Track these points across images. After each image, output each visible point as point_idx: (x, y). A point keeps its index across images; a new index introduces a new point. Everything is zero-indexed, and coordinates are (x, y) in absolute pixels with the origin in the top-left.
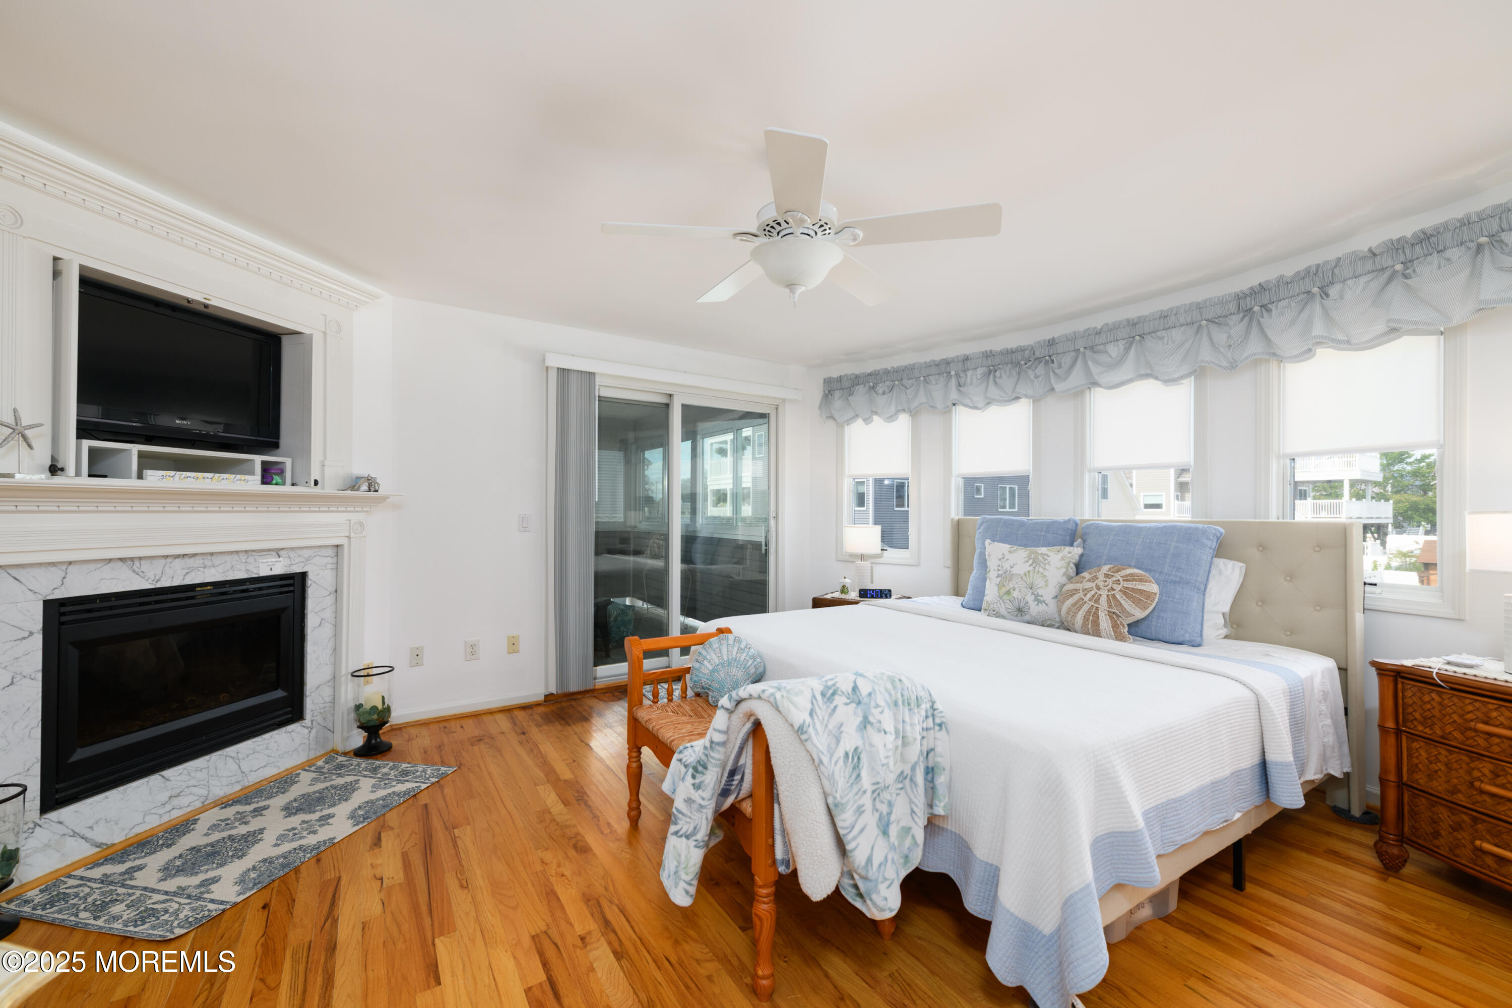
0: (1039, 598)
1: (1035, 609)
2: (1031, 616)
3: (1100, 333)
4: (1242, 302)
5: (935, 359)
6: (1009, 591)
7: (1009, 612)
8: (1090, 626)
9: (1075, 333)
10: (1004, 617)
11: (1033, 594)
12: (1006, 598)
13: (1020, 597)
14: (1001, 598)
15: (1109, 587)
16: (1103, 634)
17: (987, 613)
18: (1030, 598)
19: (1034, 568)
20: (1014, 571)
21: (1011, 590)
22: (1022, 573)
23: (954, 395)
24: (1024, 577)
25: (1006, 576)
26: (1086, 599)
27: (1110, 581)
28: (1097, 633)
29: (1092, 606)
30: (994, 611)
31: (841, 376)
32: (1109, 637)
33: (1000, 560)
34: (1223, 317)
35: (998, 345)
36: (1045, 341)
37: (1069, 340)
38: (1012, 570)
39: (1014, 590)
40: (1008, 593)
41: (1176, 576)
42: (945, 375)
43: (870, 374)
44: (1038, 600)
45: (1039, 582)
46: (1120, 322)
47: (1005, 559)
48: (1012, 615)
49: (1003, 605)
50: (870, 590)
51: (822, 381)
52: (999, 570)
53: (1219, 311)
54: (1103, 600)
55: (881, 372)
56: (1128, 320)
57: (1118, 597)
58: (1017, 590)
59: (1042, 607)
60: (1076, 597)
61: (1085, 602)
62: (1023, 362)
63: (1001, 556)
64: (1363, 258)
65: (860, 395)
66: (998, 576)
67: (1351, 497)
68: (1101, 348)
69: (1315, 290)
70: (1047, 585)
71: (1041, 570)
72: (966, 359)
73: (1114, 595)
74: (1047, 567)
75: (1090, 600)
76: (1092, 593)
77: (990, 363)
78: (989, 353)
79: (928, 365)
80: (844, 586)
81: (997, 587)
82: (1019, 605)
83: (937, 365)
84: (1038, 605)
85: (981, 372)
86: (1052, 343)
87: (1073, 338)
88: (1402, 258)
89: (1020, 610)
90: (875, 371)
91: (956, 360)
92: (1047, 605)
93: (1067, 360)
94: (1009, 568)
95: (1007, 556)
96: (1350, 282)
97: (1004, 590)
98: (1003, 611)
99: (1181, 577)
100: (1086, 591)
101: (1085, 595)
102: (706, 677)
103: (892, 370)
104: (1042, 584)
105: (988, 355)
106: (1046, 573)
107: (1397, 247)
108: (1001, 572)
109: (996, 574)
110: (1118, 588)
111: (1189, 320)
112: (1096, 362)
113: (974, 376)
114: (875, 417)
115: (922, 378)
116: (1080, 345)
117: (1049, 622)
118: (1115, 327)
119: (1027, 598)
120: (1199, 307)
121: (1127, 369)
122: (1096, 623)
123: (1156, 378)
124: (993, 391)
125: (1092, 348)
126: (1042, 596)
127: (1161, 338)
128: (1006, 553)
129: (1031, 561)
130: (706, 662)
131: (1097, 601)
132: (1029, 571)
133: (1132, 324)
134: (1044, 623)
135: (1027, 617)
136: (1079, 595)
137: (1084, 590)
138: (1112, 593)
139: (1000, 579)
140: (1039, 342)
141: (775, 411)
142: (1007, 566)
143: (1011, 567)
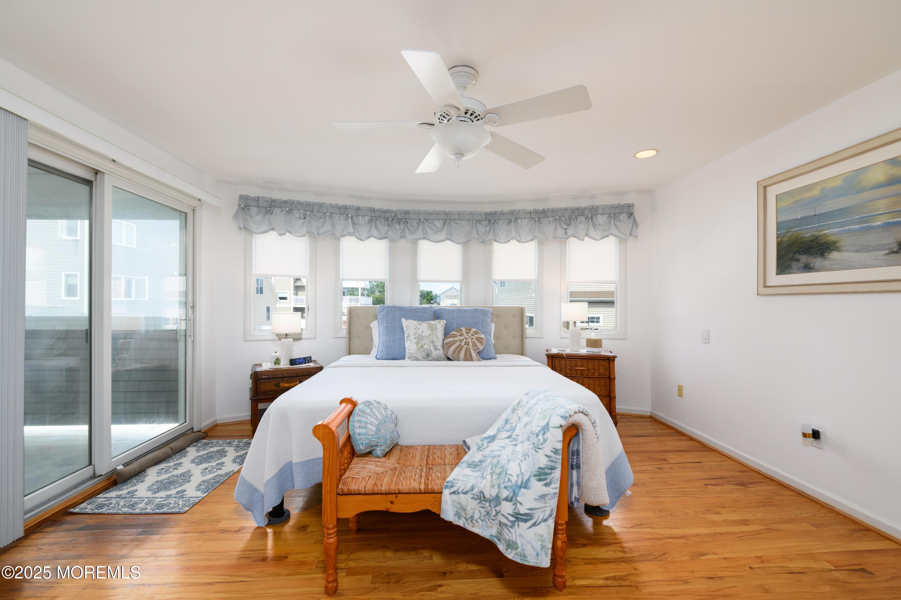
0: (436, 347)
1: (435, 353)
2: (433, 357)
3: (431, 214)
4: (487, 216)
5: (339, 204)
6: (422, 345)
7: (423, 357)
8: (468, 357)
9: (419, 210)
10: (420, 360)
11: (433, 345)
12: (421, 349)
13: (428, 348)
14: (418, 350)
15: (471, 338)
16: (474, 360)
17: (411, 359)
18: (432, 348)
19: (432, 332)
20: (424, 334)
21: (423, 345)
22: (427, 335)
23: (351, 229)
24: (429, 337)
25: (419, 338)
26: (463, 344)
27: (470, 335)
28: (471, 359)
29: (467, 347)
30: (415, 358)
31: (258, 197)
32: (476, 360)
33: (415, 329)
34: (480, 221)
35: (377, 205)
36: (403, 210)
37: (415, 213)
38: (422, 334)
39: (425, 345)
40: (422, 346)
41: (483, 330)
42: (345, 215)
43: (285, 202)
44: (436, 349)
45: (435, 339)
46: (441, 211)
47: (418, 328)
48: (424, 359)
49: (420, 354)
50: (298, 359)
51: (238, 196)
52: (415, 335)
53: (480, 218)
54: (470, 344)
55: (295, 202)
56: (444, 211)
57: (475, 341)
58: (426, 344)
59: (438, 352)
60: (456, 345)
61: (463, 346)
62: (390, 219)
63: (415, 327)
64: (527, 213)
65: (278, 216)
66: (416, 338)
67: (361, 296)
68: (431, 221)
69: (513, 219)
70: (438, 340)
71: (435, 333)
72: (358, 209)
73: (474, 341)
74: (437, 331)
75: (465, 344)
76: (464, 341)
77: (373, 215)
78: (372, 209)
79: (332, 206)
80: (277, 359)
81: (415, 344)
82: (428, 352)
83: (340, 208)
84: (436, 351)
85: (368, 219)
86: (407, 212)
87: (418, 213)
88: (538, 217)
89: (428, 355)
90: (290, 200)
91: (351, 208)
92: (439, 350)
93: (415, 223)
94: (421, 333)
95: (418, 327)
96: (523, 220)
97: (419, 345)
98: (420, 357)
99: (485, 331)
100: (461, 341)
101: (461, 342)
102: (374, 437)
103: (305, 203)
104: (437, 340)
105: (373, 210)
106: (437, 334)
107: (536, 212)
108: (417, 336)
109: (414, 337)
110: (474, 337)
111: (469, 218)
112: (431, 228)
113: (362, 220)
114: (287, 234)
115: (328, 214)
116: (421, 217)
117: (439, 359)
118: (438, 213)
119: (431, 348)
120: (472, 213)
121: (442, 235)
122: (471, 355)
123: (452, 241)
124: (375, 232)
125: (427, 220)
126: (437, 346)
127: (457, 223)
128: (417, 325)
129: (430, 329)
130: (369, 426)
131: (468, 345)
132: (430, 334)
133: (446, 214)
134: (437, 359)
135: (431, 358)
136: (458, 343)
137: (460, 340)
138: (473, 340)
139: (417, 339)
140: (400, 210)
141: (192, 212)
142: (419, 332)
143: (422, 333)
